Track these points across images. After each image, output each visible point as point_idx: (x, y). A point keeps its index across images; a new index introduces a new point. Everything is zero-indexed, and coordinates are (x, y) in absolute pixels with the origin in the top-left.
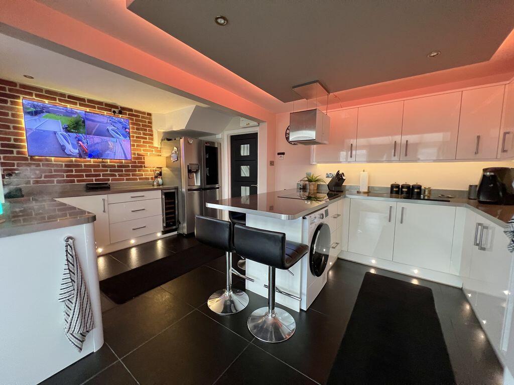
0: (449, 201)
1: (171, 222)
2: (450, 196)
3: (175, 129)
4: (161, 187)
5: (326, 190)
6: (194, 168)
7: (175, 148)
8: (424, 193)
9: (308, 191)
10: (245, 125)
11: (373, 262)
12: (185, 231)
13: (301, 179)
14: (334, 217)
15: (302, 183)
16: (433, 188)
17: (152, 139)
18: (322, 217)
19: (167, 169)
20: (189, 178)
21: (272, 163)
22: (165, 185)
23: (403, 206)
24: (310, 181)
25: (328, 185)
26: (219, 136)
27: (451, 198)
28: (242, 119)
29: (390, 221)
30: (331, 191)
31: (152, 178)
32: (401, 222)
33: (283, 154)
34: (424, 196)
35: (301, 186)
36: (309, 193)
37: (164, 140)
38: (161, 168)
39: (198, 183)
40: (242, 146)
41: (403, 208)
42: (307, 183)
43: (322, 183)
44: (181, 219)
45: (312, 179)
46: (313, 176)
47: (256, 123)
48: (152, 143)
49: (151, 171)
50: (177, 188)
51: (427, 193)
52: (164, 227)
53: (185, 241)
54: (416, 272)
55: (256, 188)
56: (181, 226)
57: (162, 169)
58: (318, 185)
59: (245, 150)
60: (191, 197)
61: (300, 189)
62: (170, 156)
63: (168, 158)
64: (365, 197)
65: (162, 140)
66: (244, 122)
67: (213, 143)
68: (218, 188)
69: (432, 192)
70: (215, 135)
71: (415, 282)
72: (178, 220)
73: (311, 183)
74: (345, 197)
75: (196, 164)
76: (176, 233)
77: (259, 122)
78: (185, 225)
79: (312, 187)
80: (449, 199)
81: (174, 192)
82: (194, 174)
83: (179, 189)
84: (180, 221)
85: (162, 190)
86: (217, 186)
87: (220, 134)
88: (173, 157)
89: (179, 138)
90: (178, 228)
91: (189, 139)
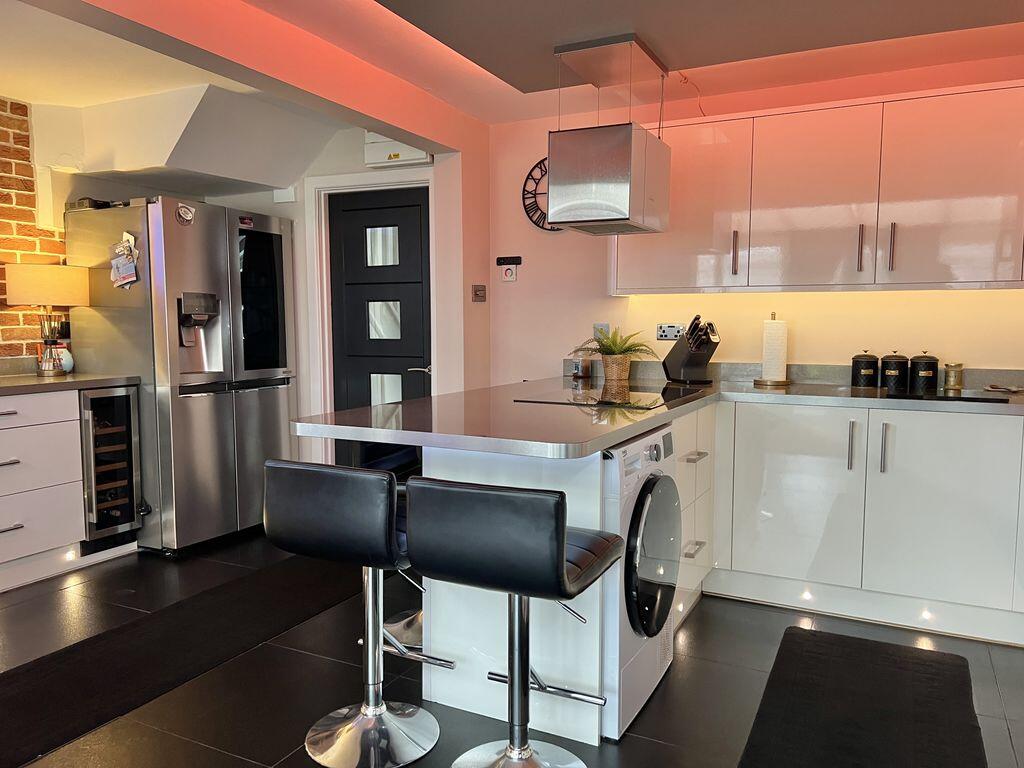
0: (1006, 401)
1: (116, 508)
2: (1014, 389)
3: (124, 164)
4: (69, 379)
5: (660, 379)
6: (197, 311)
7: (126, 236)
8: (946, 381)
9: (601, 382)
10: (383, 159)
11: (806, 598)
12: (171, 539)
13: (579, 345)
14: (689, 461)
15: (580, 358)
16: (969, 365)
17: (31, 201)
18: (655, 454)
19: (92, 312)
20: (181, 344)
21: (479, 294)
22: (85, 373)
23: (886, 421)
24: (606, 350)
25: (664, 363)
26: (284, 195)
27: (1014, 392)
28: (371, 137)
29: (850, 466)
30: (674, 381)
31: (32, 348)
32: (883, 469)
33: (516, 261)
34: (946, 391)
35: (577, 368)
36: (605, 390)
37: (81, 205)
38: (66, 309)
39: (214, 360)
40: (369, 230)
41: (886, 426)
42: (598, 357)
43: (645, 358)
44: (152, 496)
45: (614, 342)
46: (615, 334)
47: (420, 155)
48: (31, 217)
49: (28, 320)
50: (135, 384)
51: (952, 380)
52: (90, 527)
53: (172, 575)
54: (926, 618)
55: (426, 379)
56: (153, 521)
57: (71, 312)
58: (633, 365)
59: (381, 247)
60: (183, 413)
61: (576, 377)
62: (106, 267)
63: (99, 272)
64: (780, 397)
65: (70, 206)
66: (378, 149)
67: (263, 219)
68: (285, 381)
69: (967, 380)
70: (270, 188)
71: (925, 644)
72: (143, 501)
73: (610, 358)
74: (720, 398)
75: (198, 296)
76: (133, 547)
77: (433, 150)
78: (171, 515)
79: (611, 372)
80: (1012, 398)
81: (127, 397)
82: (202, 331)
83: (146, 385)
84: (150, 502)
85: (80, 390)
86: (280, 373)
87: (291, 189)
88: (118, 268)
89: (143, 201)
90: (139, 529)
91: (180, 205)
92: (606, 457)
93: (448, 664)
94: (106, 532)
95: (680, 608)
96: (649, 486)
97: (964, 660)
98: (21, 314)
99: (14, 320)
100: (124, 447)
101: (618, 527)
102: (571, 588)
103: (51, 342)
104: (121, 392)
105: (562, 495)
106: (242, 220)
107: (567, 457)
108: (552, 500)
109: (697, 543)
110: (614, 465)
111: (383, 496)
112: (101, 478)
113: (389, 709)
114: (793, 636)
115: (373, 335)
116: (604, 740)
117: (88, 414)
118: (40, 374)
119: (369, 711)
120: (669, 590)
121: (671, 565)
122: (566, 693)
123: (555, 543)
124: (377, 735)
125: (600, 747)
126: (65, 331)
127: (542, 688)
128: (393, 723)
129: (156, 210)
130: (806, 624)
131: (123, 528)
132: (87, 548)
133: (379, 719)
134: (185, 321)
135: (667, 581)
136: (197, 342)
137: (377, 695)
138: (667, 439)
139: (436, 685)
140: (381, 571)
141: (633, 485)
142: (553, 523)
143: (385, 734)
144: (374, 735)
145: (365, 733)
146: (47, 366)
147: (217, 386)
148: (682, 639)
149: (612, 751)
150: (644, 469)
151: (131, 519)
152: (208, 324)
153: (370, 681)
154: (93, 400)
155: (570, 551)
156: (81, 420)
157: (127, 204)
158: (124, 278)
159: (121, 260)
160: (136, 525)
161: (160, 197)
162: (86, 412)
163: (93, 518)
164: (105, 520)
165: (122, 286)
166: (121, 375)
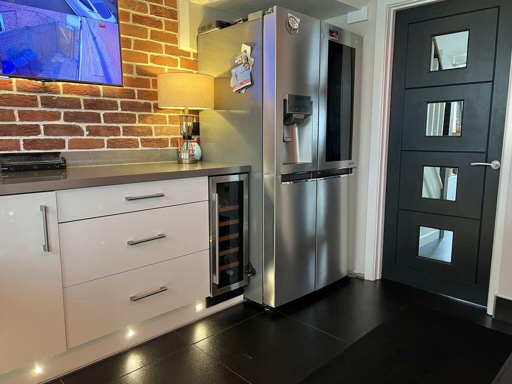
7: (244, 47)
12: (270, 299)
17: (175, 27)
31: (175, 142)
37: (209, 27)
48: (175, 40)
56: (255, 280)
62: (227, 77)
63: (222, 80)
65: (202, 29)
72: (249, 266)
87: (364, 9)
88: (236, 76)
91: (290, 15)
94: (224, 290)
98: (167, 115)
99: (163, 120)
100: (238, 221)
103: (187, 138)
104: (235, 178)
106: (332, 32)
112: (222, 246)
115: (428, 133)
117: (215, 196)
118: (180, 162)
126: (196, 130)
129: (271, 19)
131: (235, 286)
132: (210, 302)
134: (288, 119)
136: (293, 138)
146: (185, 156)
151: (240, 279)
152: (301, 123)
154: (217, 185)
156: (209, 200)
157: (245, 20)
158: (241, 84)
159: (240, 69)
160: (243, 283)
161: (275, 7)
162: (214, 194)
163: (216, 280)
165: (239, 91)
166: (235, 166)
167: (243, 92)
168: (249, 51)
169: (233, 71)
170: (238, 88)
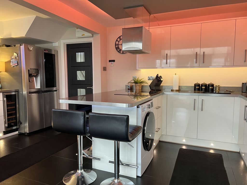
0: (230, 94)
1: (12, 123)
2: (232, 91)
3: (14, 36)
5: (149, 90)
6: (33, 73)
7: (15, 54)
8: (216, 89)
10: (81, 36)
11: (184, 141)
12: (27, 130)
13: (129, 81)
14: (156, 109)
15: (130, 85)
16: (221, 86)
18: (149, 107)
19: (6, 73)
20: (29, 81)
21: (105, 69)
22: (3, 89)
23: (203, 99)
24: (136, 83)
25: (150, 86)
26: (56, 44)
27: (232, 92)
28: (78, 30)
29: (194, 110)
30: (152, 90)
32: (202, 110)
33: (114, 61)
34: (216, 92)
35: (129, 87)
36: (136, 92)
37: (3, 46)
39: (38, 86)
40: (77, 53)
42: (134, 84)
43: (145, 84)
44: (22, 120)
45: (138, 81)
46: (138, 79)
47: (90, 35)
50: (17, 91)
51: (217, 89)
52: (6, 128)
53: (27, 139)
54: (212, 145)
55: (92, 90)
56: (22, 126)
58: (142, 86)
59: (80, 57)
60: (30, 99)
61: (129, 89)
62: (10, 62)
63: (8, 63)
64: (177, 93)
66: (79, 33)
67: (50, 50)
68: (56, 91)
69: (221, 89)
70: (52, 43)
71: (212, 151)
72: (19, 121)
73: (137, 84)
74: (163, 94)
75: (34, 69)
76: (17, 132)
77: (93, 33)
78: (27, 124)
79: (137, 88)
80: (231, 93)
81: (15, 95)
82: (35, 78)
83: (20, 91)
84: (21, 121)
85: (3, 93)
86: (55, 89)
87: (57, 43)
88: (12, 62)
89: (19, 45)
90: (19, 128)
91: (29, 46)
92: (138, 107)
93: (99, 159)
94: (10, 129)
95: (154, 144)
96: (148, 114)
97: (221, 155)
100: (14, 107)
101: (141, 124)
102: (130, 139)
104: (14, 93)
105: (128, 116)
106: (45, 50)
107: (129, 107)
108: (126, 117)
109: (158, 129)
110: (140, 109)
111: (83, 117)
112: (8, 115)
113: (84, 171)
114: (181, 150)
115: (78, 79)
116: (137, 177)
117: (5, 99)
119: (79, 171)
120: (152, 140)
121: (153, 134)
122: (128, 165)
123: (126, 128)
124: (81, 177)
125: (137, 178)
127: (122, 164)
128: (85, 174)
129: (22, 47)
130: (184, 147)
131: (14, 128)
132: (5, 133)
133: (82, 173)
134: (30, 75)
135: (152, 138)
136: (33, 81)
137: (81, 167)
138: (152, 103)
139: (96, 165)
140: (82, 136)
141: (144, 114)
142: (126, 123)
143: (83, 177)
144: (80, 177)
145: (78, 177)
147: (38, 92)
148: (155, 152)
149: (139, 179)
150: (147, 110)
151: (17, 126)
152: (36, 76)
153: (79, 164)
154: (6, 95)
155: (130, 130)
156: (3, 100)
157: (15, 46)
158: (14, 65)
159: (14, 60)
160: (18, 127)
161: (23, 44)
162: (5, 98)
163: (7, 125)
164: (10, 126)
165: (14, 67)
166: (14, 89)
167: (15, 67)
168: (16, 55)
169: (11, 60)
170: (13, 66)
